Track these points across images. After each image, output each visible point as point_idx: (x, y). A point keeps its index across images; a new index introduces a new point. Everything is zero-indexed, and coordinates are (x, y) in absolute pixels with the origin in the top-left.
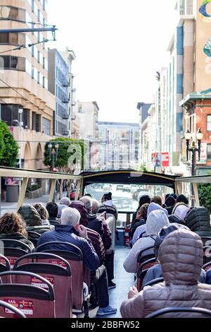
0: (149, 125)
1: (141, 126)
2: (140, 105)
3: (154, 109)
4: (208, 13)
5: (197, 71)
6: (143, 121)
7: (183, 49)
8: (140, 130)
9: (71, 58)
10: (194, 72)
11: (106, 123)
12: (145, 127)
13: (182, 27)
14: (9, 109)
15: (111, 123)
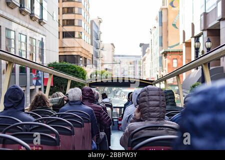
0: (146, 59)
1: (142, 58)
2: (141, 45)
3: (149, 50)
4: (174, 6)
5: (169, 35)
6: (143, 55)
7: (162, 23)
8: (142, 61)
9: (100, 22)
10: (167, 35)
11: (119, 56)
12: (144, 60)
13: (161, 12)
14: (75, 58)
15: (123, 56)
